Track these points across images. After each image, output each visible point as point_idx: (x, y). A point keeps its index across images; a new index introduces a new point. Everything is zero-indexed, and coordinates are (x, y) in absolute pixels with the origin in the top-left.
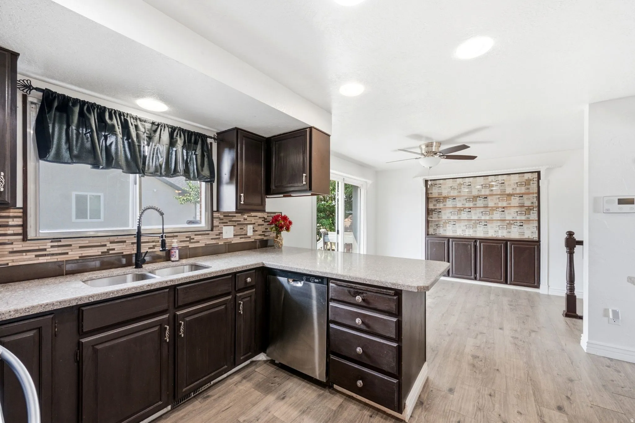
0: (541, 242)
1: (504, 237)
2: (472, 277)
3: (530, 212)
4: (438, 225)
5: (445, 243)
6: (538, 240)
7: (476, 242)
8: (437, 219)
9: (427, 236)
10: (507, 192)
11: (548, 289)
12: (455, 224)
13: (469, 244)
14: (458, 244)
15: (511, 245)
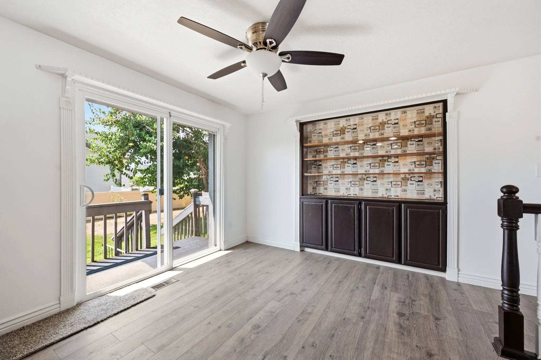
0: (448, 205)
1: (397, 197)
2: (356, 252)
3: (432, 162)
4: (318, 183)
5: (322, 205)
6: (443, 201)
7: (360, 204)
8: (317, 174)
9: (302, 197)
10: (402, 134)
11: (458, 274)
12: (337, 181)
13: (351, 207)
14: (338, 206)
15: (406, 209)
